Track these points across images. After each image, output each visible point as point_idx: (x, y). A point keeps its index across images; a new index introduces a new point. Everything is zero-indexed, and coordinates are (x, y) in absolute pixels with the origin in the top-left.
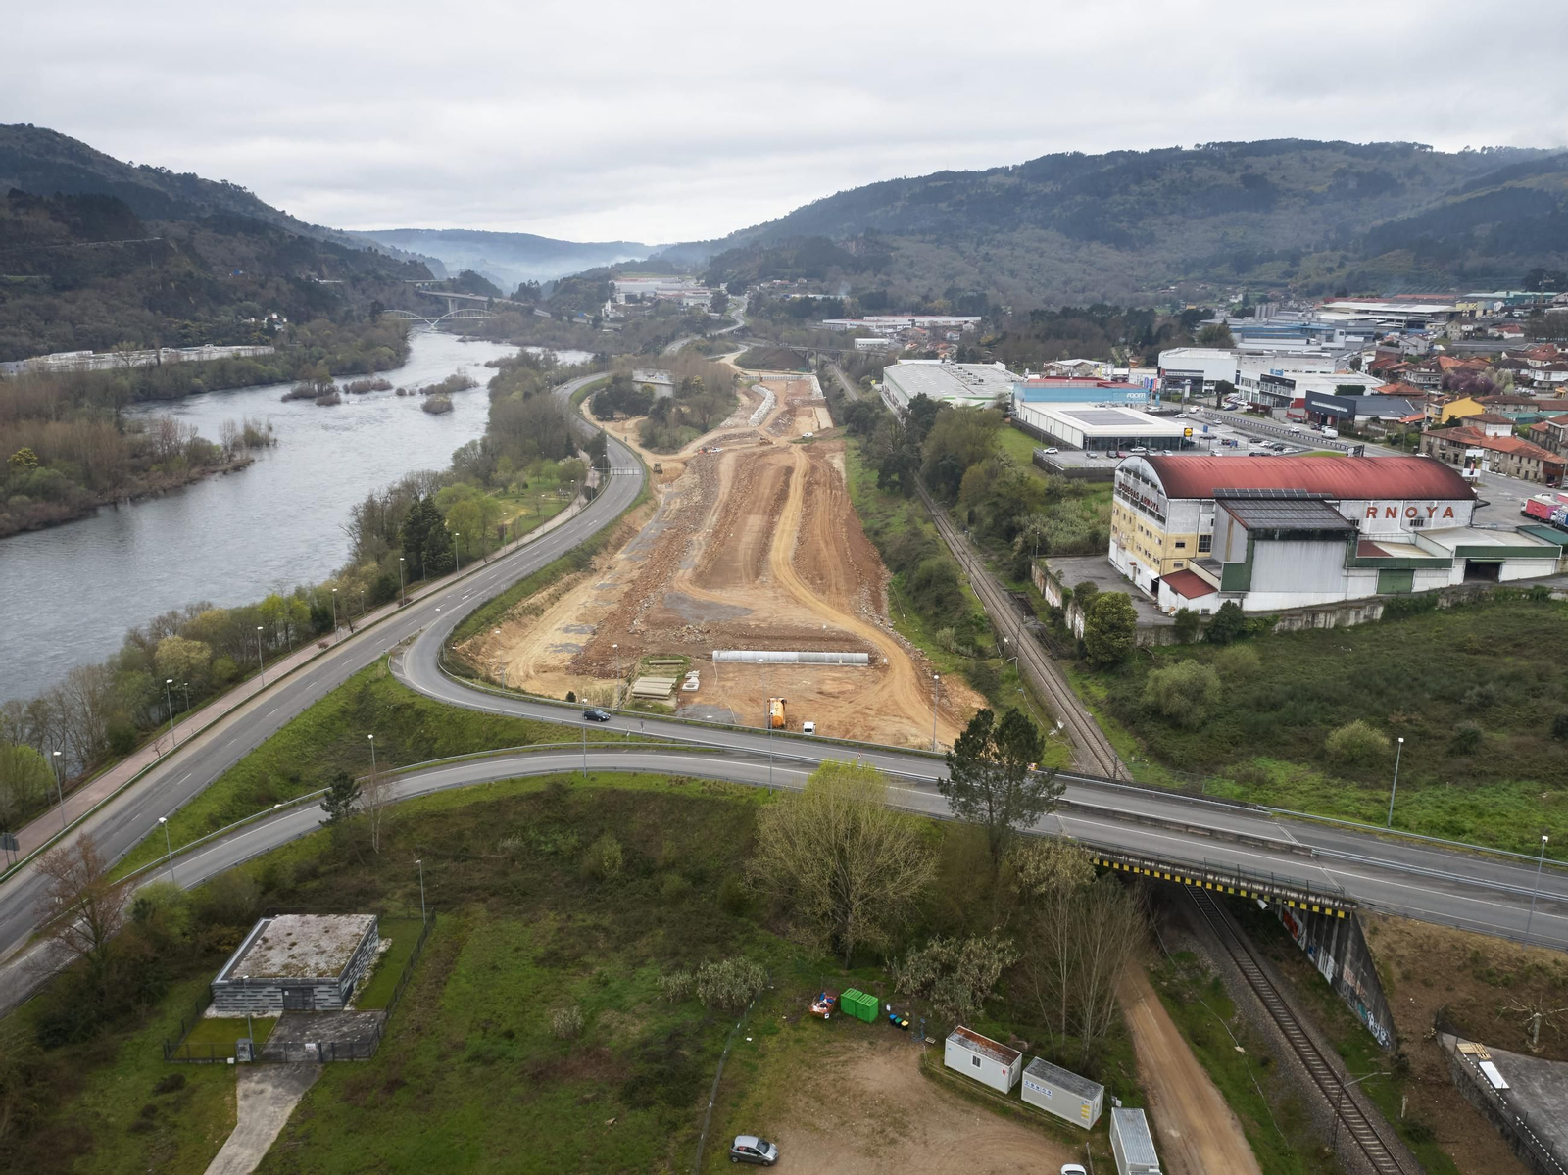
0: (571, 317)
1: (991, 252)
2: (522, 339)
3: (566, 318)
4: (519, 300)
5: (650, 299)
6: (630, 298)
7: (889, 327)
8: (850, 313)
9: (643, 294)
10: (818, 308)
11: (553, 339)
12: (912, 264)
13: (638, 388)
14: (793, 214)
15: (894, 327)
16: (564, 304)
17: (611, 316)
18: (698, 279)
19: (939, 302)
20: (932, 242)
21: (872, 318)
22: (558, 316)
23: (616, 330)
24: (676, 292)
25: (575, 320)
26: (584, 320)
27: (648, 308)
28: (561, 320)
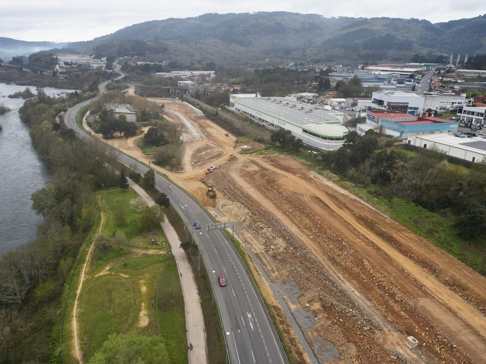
0: (41, 72)
1: (202, 46)
2: (21, 82)
3: (39, 72)
4: (13, 64)
5: (75, 64)
6: (66, 63)
7: (184, 76)
8: (165, 70)
9: (71, 62)
10: (152, 68)
11: (36, 82)
12: (176, 51)
13: (117, 116)
14: (117, 32)
15: (185, 76)
16: (36, 66)
17: (60, 71)
18: (90, 56)
19: (197, 65)
20: (179, 43)
21: (175, 72)
22: (35, 71)
23: (66, 78)
24: (86, 61)
25: (43, 73)
26: (48, 73)
27: (75, 67)
28: (37, 73)
